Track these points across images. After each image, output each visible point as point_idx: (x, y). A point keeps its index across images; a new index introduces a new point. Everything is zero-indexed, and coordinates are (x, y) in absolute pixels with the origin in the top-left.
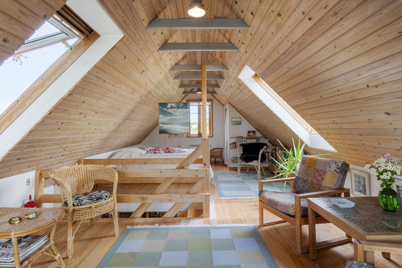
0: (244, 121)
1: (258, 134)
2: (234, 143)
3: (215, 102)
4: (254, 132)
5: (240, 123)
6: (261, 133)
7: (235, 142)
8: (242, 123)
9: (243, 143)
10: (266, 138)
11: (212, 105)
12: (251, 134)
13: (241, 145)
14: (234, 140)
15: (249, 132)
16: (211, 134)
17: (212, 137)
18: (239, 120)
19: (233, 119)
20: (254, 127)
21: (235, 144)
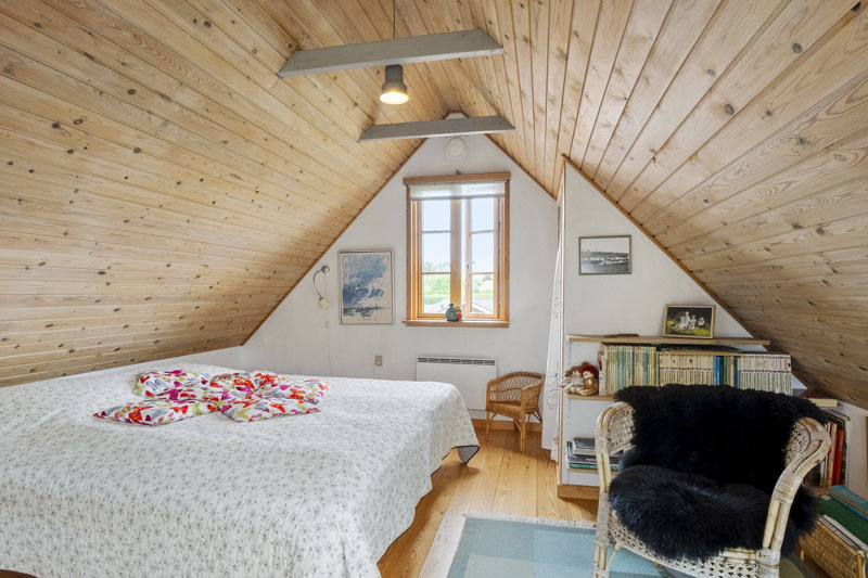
0: (646, 254)
1: (727, 325)
2: (586, 367)
3: (519, 179)
4: (703, 313)
5: (622, 265)
6: (741, 320)
7: (594, 363)
8: (637, 263)
9: (640, 382)
10: (775, 348)
11: (507, 195)
12: (686, 322)
13: (622, 395)
14: (589, 353)
15: (674, 313)
16: (502, 316)
17: (506, 326)
18: (620, 247)
19: (588, 246)
20: (703, 284)
21: (594, 371)
